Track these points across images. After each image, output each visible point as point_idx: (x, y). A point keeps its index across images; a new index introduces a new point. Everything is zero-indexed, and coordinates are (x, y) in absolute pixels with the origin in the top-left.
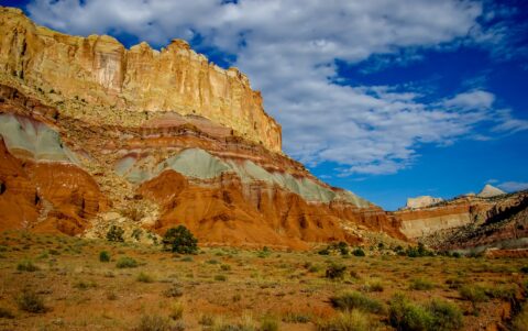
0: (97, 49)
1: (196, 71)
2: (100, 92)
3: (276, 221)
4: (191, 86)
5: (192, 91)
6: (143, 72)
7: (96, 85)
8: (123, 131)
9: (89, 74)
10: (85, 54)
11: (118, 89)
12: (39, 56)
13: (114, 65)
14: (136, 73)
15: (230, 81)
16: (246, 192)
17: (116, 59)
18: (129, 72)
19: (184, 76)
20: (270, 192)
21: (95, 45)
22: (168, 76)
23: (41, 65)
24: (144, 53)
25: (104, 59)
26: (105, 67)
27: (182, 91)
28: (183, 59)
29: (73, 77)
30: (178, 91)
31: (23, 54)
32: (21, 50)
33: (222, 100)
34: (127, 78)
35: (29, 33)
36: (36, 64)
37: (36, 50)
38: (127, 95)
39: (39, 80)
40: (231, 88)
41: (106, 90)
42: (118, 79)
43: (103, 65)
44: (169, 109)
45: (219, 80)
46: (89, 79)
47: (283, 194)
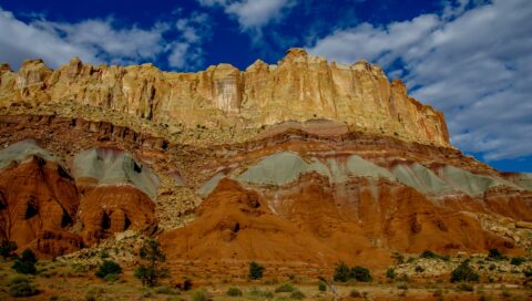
0: (214, 78)
1: (315, 74)
2: (219, 116)
3: (378, 227)
4: (311, 90)
5: (312, 95)
6: (259, 89)
7: (215, 111)
8: (228, 148)
9: (209, 102)
10: (205, 86)
11: (237, 110)
12: (166, 97)
13: (231, 89)
14: (253, 91)
15: (357, 75)
16: (341, 193)
17: (231, 83)
18: (247, 91)
19: (301, 82)
20: (374, 190)
21: (212, 75)
22: (286, 87)
23: (167, 104)
24: (258, 71)
25: (221, 85)
26: (222, 91)
27: (302, 97)
28: (299, 66)
29: (194, 108)
30: (298, 99)
31: (152, 98)
32: (150, 96)
33: (349, 97)
34: (245, 97)
35: (158, 80)
36: (164, 105)
37: (164, 93)
38: (244, 114)
39: (167, 117)
40: (360, 83)
41: (224, 113)
42: (236, 100)
43: (221, 91)
44: (286, 119)
45: (344, 77)
46: (209, 107)
47: (393, 190)
